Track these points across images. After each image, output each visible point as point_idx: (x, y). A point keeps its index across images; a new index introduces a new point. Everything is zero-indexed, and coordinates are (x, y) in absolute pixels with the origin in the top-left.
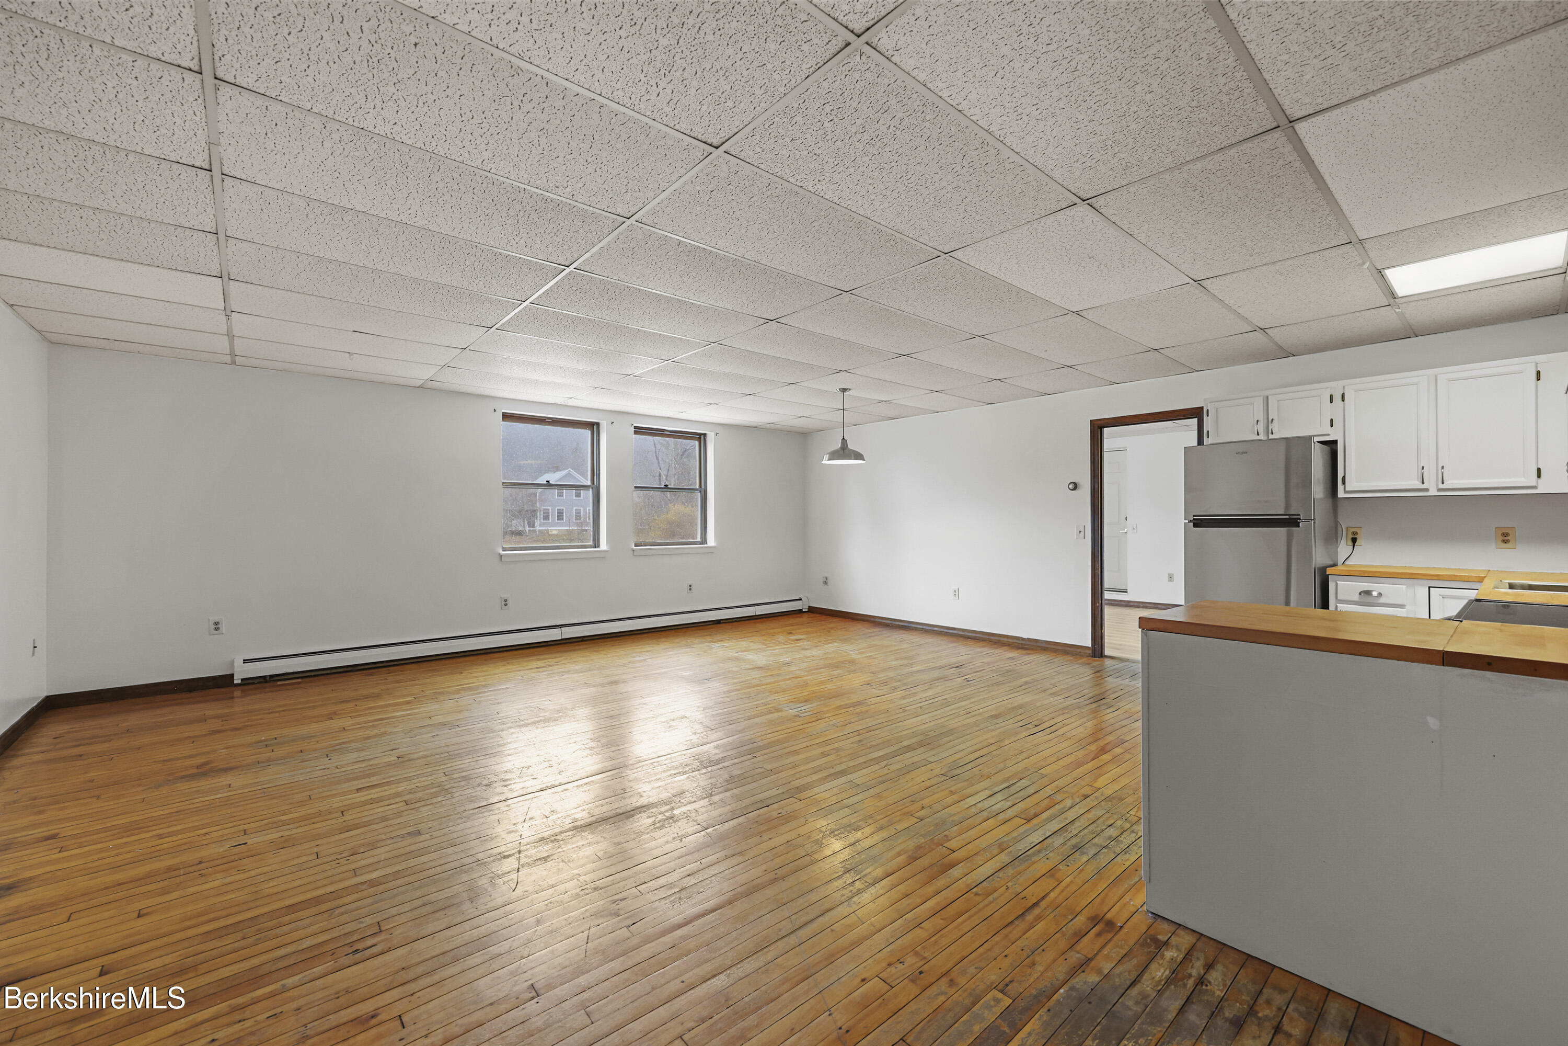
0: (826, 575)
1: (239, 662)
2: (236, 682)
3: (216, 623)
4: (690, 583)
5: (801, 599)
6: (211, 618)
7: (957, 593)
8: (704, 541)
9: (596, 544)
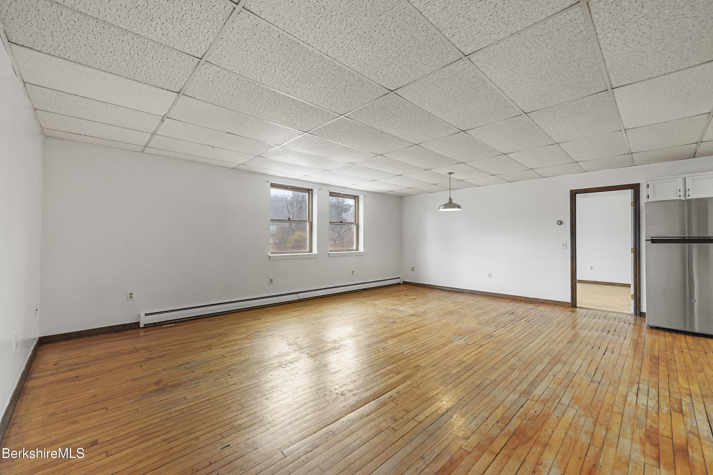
0: (413, 266)
1: (142, 315)
2: (141, 326)
3: (131, 294)
4: (353, 270)
5: (399, 278)
6: (128, 292)
7: (490, 275)
8: (357, 249)
9: (311, 251)
